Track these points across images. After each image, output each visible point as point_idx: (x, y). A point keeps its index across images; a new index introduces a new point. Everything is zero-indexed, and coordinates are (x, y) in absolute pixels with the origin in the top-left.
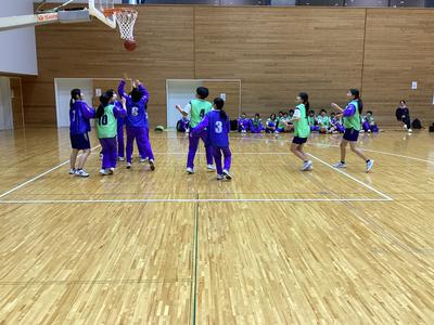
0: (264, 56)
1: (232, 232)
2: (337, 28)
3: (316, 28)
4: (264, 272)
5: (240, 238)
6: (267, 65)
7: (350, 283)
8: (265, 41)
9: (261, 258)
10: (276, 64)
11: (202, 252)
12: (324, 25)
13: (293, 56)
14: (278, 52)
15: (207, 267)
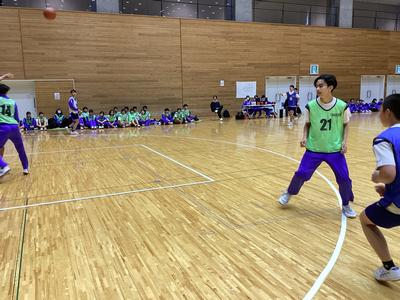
0: (95, 58)
1: (64, 238)
2: (157, 35)
3: (140, 34)
4: (97, 280)
5: (73, 243)
6: (98, 65)
7: (185, 274)
8: (95, 44)
9: (96, 264)
10: (107, 65)
12: (147, 32)
13: (122, 57)
14: (108, 54)
15: (32, 287)
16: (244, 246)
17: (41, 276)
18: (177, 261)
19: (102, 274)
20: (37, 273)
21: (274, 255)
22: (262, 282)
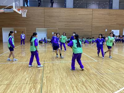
0: (65, 22)
1: (53, 70)
2: (85, 14)
3: (79, 14)
4: (61, 80)
5: (55, 72)
6: (65, 24)
7: (83, 82)
8: (65, 18)
9: (61, 77)
10: (68, 24)
11: (45, 76)
13: (72, 22)
14: (69, 21)
15: (46, 79)
16: (102, 79)
17: (48, 78)
18: (81, 79)
19: (62, 79)
20: (47, 77)
21: (110, 82)
22: (104, 87)
